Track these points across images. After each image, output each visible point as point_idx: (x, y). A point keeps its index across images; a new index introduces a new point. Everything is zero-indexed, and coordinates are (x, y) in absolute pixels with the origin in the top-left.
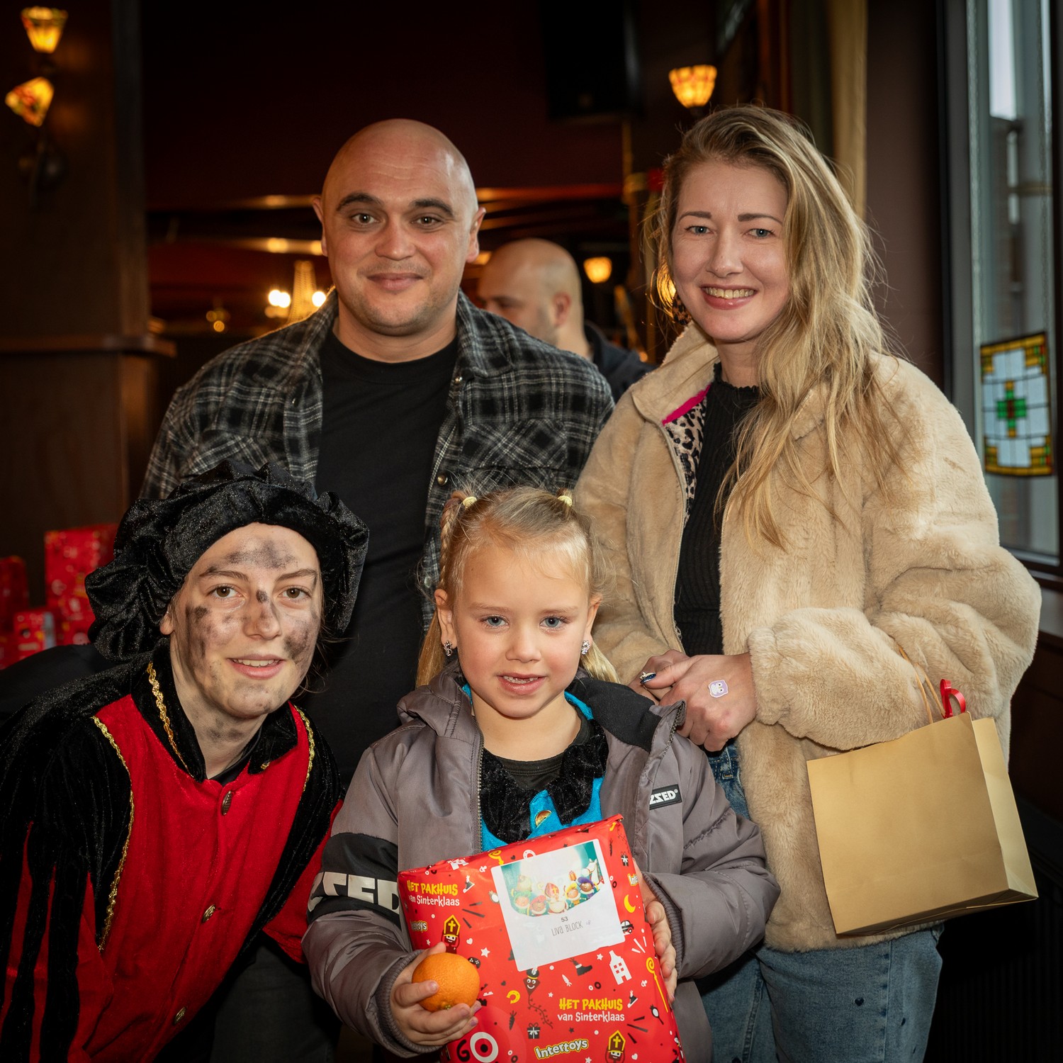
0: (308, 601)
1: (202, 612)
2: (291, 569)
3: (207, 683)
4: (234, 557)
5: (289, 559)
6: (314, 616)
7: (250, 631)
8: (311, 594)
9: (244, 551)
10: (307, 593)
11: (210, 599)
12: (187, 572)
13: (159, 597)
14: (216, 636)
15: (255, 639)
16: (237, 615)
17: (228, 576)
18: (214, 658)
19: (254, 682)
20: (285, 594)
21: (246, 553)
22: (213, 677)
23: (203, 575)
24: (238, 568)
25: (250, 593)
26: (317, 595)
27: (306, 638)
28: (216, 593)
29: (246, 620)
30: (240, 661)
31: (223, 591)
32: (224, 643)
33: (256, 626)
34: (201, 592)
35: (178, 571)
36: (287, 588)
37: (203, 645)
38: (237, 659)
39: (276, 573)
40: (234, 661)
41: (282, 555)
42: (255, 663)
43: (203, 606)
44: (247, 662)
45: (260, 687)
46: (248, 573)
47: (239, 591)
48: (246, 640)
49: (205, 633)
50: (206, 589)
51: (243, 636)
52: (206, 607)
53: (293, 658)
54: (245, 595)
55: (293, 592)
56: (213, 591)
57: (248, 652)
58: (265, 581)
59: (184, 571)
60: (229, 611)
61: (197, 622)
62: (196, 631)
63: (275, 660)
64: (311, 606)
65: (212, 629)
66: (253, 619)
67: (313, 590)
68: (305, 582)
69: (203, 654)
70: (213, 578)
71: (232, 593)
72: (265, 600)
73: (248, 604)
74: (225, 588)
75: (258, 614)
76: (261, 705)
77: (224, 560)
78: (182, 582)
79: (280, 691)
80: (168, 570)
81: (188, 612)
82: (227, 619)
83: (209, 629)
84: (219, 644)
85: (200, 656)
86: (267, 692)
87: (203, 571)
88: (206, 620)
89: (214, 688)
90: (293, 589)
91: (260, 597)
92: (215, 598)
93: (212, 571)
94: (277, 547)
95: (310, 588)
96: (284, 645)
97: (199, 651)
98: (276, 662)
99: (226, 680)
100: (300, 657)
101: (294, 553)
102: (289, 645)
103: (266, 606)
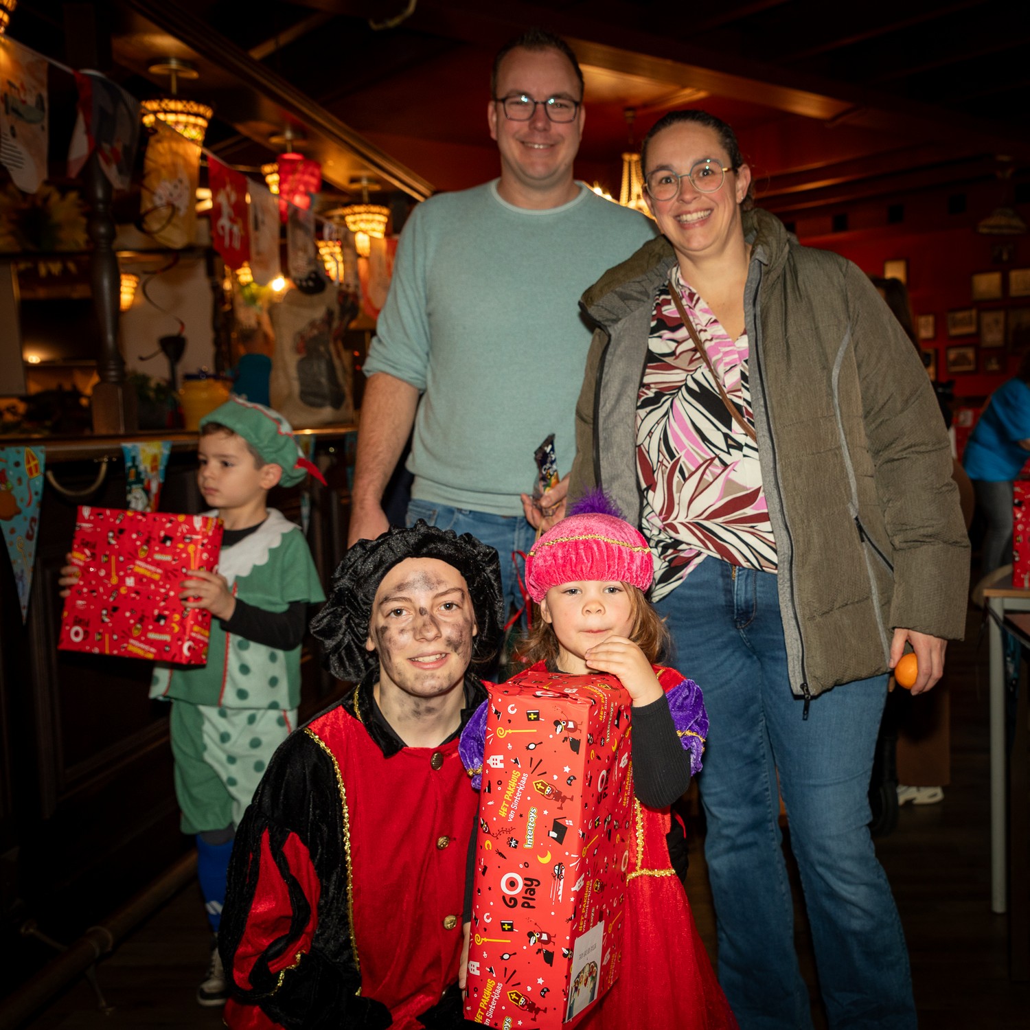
0: (459, 611)
1: (385, 629)
2: (442, 589)
3: (397, 678)
4: (400, 587)
5: (439, 582)
6: (466, 620)
7: (418, 637)
8: (461, 606)
9: (406, 581)
10: (457, 605)
11: (389, 619)
12: (372, 604)
13: (358, 625)
14: (395, 644)
15: (422, 642)
16: (408, 628)
17: (397, 601)
18: (399, 660)
19: (428, 673)
20: (443, 608)
21: (408, 583)
22: (399, 674)
23: (381, 603)
24: (404, 594)
25: (415, 610)
26: (468, 606)
27: (461, 636)
28: (393, 615)
29: (414, 629)
30: (416, 659)
31: (398, 612)
32: (402, 648)
33: (421, 632)
34: (383, 615)
35: (365, 603)
36: (444, 603)
37: (388, 652)
38: (414, 658)
39: (432, 594)
40: (412, 660)
41: (434, 580)
42: (427, 659)
43: (385, 626)
44: (421, 659)
45: (433, 676)
46: (413, 597)
47: (408, 610)
48: (417, 643)
49: (388, 643)
50: (385, 614)
51: (415, 641)
52: (387, 625)
53: (455, 651)
54: (412, 612)
55: (449, 606)
56: (389, 614)
57: (419, 652)
58: (422, 598)
59: (369, 603)
60: (403, 625)
61: (382, 637)
62: (383, 644)
63: (441, 654)
64: (463, 613)
65: (392, 640)
66: (419, 628)
67: (463, 603)
68: (454, 597)
69: (390, 659)
70: (388, 604)
71: (404, 613)
72: (425, 614)
73: (414, 619)
74: (399, 610)
75: (422, 624)
76: (435, 688)
77: (393, 591)
78: (371, 611)
79: (450, 675)
80: (359, 604)
81: (377, 632)
82: (402, 631)
83: (390, 640)
84: (398, 649)
85: (388, 660)
86: (439, 678)
87: (381, 601)
88: (388, 634)
89: (401, 681)
90: (449, 604)
91: (422, 612)
92: (392, 618)
93: (386, 599)
94: (430, 575)
95: (459, 601)
96: (447, 643)
97: (387, 657)
98: (443, 655)
99: (409, 673)
100: (460, 650)
101: (444, 577)
102: (449, 642)
103: (426, 617)
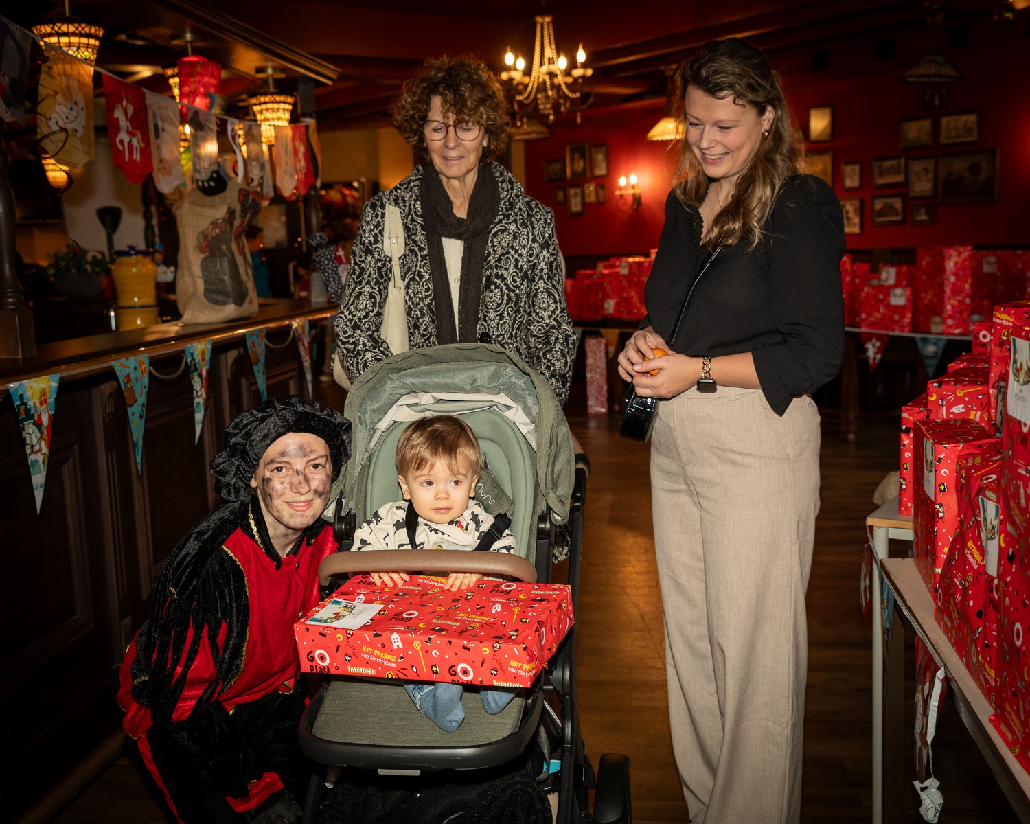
1: (269, 480)
3: (276, 515)
7: (294, 490)
8: (325, 465)
11: (273, 473)
13: (247, 471)
14: (276, 492)
15: (297, 493)
16: (287, 481)
17: (281, 462)
18: (277, 502)
19: (299, 513)
21: (288, 451)
22: (278, 512)
24: (286, 459)
25: (293, 470)
27: (326, 488)
28: (275, 471)
30: (292, 504)
32: (281, 495)
35: (255, 459)
36: (312, 465)
37: (270, 496)
40: (289, 504)
42: (299, 505)
43: (269, 476)
45: (302, 516)
46: (291, 461)
47: (287, 469)
49: (271, 491)
50: (270, 470)
51: (291, 492)
52: (271, 478)
53: (320, 497)
54: (290, 471)
55: (316, 466)
58: (299, 464)
60: (283, 479)
61: (267, 486)
62: (266, 490)
63: (308, 501)
64: (326, 470)
66: (295, 484)
69: (271, 501)
70: (272, 464)
72: (300, 474)
73: (292, 476)
74: (280, 468)
75: (298, 481)
77: (277, 455)
78: (258, 465)
79: (313, 515)
80: (250, 460)
81: (263, 479)
82: (282, 483)
83: (273, 489)
86: (307, 517)
87: (266, 461)
88: (271, 484)
89: (279, 517)
94: (306, 445)
97: (269, 499)
99: (285, 512)
100: (323, 496)
101: (315, 447)
102: (316, 492)
103: (301, 477)
